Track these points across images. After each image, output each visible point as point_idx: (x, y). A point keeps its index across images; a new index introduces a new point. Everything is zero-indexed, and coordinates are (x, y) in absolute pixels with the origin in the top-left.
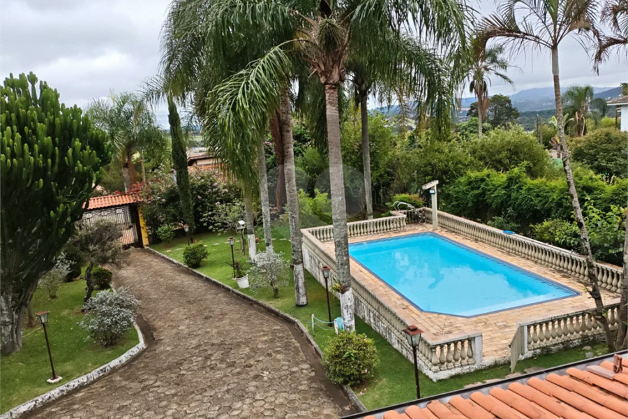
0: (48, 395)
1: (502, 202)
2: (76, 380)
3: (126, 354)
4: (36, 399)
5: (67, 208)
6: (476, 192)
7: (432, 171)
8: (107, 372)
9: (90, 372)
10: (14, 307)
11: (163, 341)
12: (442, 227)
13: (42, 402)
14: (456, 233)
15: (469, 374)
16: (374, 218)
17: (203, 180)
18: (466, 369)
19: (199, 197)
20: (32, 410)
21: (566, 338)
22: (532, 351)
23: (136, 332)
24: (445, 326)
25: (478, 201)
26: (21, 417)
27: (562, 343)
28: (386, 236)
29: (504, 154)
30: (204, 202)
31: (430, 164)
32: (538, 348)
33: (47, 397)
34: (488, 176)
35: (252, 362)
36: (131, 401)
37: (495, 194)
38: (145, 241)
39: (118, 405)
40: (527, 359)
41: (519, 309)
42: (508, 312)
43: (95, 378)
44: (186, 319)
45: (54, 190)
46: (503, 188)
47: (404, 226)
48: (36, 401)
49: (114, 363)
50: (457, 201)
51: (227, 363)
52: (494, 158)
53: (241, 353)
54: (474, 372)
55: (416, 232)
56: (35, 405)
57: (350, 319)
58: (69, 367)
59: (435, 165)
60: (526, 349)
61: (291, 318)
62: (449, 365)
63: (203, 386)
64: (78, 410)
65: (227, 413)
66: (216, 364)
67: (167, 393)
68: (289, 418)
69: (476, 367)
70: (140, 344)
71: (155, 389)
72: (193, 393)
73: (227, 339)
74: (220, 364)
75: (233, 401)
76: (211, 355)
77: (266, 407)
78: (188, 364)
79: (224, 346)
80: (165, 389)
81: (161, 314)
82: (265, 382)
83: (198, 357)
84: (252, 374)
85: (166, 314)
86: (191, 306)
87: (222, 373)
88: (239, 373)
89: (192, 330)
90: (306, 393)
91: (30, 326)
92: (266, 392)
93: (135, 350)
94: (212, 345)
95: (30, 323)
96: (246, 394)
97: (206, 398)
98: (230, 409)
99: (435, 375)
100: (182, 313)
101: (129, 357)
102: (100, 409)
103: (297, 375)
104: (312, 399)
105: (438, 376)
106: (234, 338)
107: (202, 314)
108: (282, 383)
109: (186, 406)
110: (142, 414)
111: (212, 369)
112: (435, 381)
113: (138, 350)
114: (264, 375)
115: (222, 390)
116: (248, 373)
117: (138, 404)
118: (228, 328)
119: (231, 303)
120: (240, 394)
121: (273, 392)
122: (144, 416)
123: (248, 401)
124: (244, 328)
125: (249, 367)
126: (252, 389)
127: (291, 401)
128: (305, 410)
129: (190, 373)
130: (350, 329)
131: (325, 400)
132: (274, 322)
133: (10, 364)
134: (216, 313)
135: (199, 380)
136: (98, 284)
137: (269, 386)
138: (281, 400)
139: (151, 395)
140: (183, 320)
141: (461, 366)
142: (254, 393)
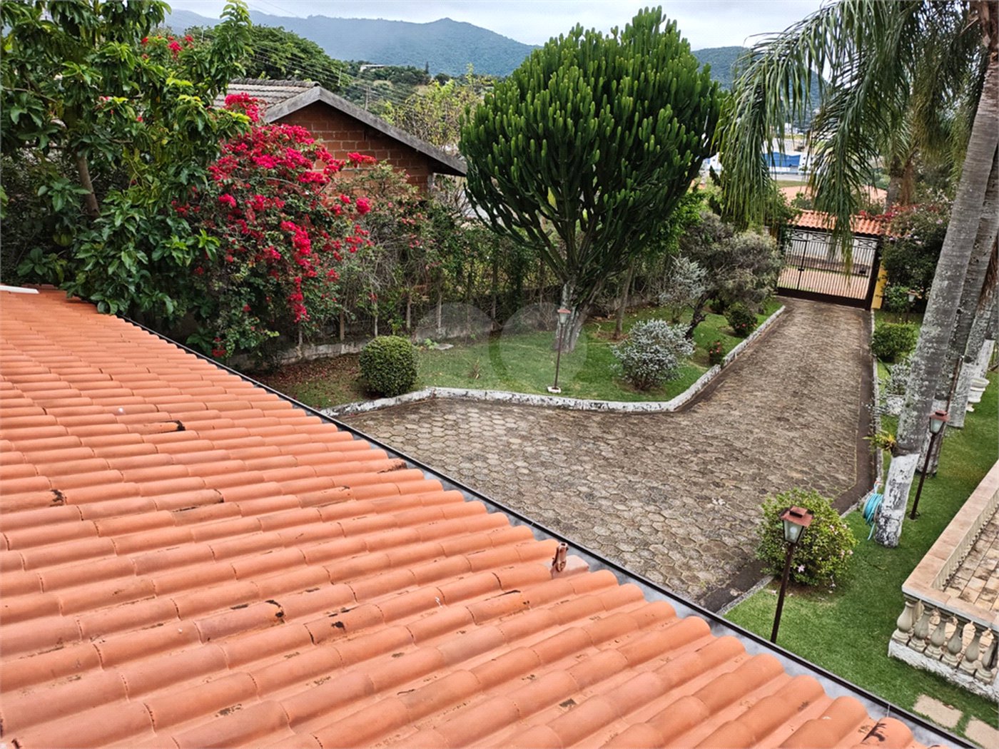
0: (527, 396)
2: (563, 399)
3: (637, 404)
4: (515, 393)
10: (575, 301)
11: (696, 414)
13: (519, 399)
15: (963, 691)
18: (963, 680)
20: (505, 401)
23: (683, 390)
26: (492, 401)
33: (525, 398)
35: (730, 484)
36: (568, 440)
38: (876, 303)
39: (554, 436)
44: (757, 407)
48: (513, 395)
49: (618, 405)
51: (706, 468)
53: (737, 469)
54: (980, 697)
56: (511, 398)
57: (893, 505)
58: (579, 386)
62: (931, 648)
63: (641, 469)
64: (528, 421)
65: (614, 502)
66: (692, 462)
67: (603, 453)
68: (654, 548)
69: (990, 693)
70: (666, 403)
71: (602, 444)
72: (623, 468)
73: (755, 450)
74: (697, 464)
75: (640, 498)
76: (707, 452)
77: (655, 525)
78: (670, 445)
79: (735, 454)
80: (610, 449)
81: (744, 388)
82: (703, 508)
83: (690, 445)
84: (705, 492)
85: (748, 392)
86: (789, 398)
87: (682, 471)
88: (695, 484)
89: (741, 420)
90: (719, 546)
91: (615, 339)
92: (684, 515)
93: (653, 406)
94: (726, 445)
95: (615, 335)
96: (662, 502)
97: (624, 480)
98: (624, 501)
99: (892, 643)
100: (765, 399)
101: (640, 410)
102: (540, 430)
103: (749, 527)
104: (714, 556)
105: (897, 649)
106: (764, 454)
107: (782, 412)
108: (716, 522)
109: (596, 473)
110: (556, 453)
111: (680, 462)
112: (889, 655)
113: (658, 409)
114: (715, 502)
115: (649, 484)
116: (703, 489)
117: (569, 445)
118: (780, 441)
119: (843, 422)
120: (658, 497)
121: (692, 520)
122: (554, 457)
123: (652, 508)
124: (797, 452)
125: (717, 485)
126: (678, 503)
127: (687, 539)
128: (685, 556)
129: (655, 453)
130: (886, 522)
131: (727, 567)
132: (852, 470)
133: (546, 359)
134: (801, 420)
135: (649, 462)
136: (734, 327)
137: (698, 514)
138: (681, 531)
139: (591, 445)
140: (752, 406)
141: (957, 667)
142: (670, 507)
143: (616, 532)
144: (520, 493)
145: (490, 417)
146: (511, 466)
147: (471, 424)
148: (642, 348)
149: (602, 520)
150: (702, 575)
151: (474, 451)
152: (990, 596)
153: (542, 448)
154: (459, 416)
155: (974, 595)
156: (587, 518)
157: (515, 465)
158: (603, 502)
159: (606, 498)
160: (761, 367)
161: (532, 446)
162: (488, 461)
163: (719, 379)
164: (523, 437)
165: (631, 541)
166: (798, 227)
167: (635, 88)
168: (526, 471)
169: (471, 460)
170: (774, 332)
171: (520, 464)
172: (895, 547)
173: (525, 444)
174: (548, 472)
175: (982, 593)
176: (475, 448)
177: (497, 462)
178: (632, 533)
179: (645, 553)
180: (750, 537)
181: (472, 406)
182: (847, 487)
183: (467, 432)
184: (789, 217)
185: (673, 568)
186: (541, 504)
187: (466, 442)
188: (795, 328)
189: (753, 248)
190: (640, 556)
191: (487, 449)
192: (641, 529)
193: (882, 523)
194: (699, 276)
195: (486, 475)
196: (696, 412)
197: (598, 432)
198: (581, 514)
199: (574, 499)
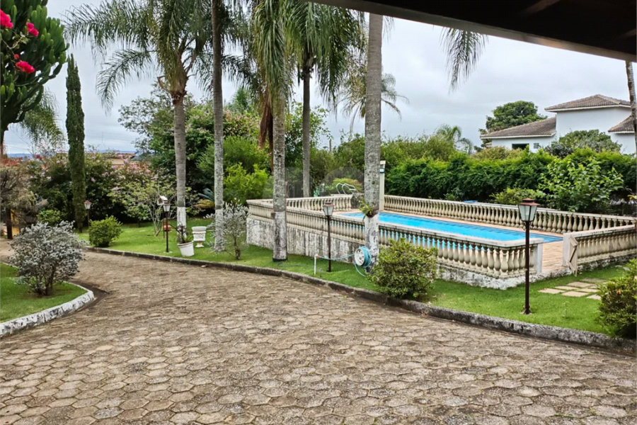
8: (60, 315)
9: (38, 312)
11: (119, 292)
17: (98, 161)
21: (599, 258)
22: (578, 267)
32: (581, 264)
38: (15, 232)
43: (47, 320)
49: (67, 306)
50: (394, 187)
54: (535, 282)
61: (275, 270)
62: (515, 272)
96: (290, 312)
158: (283, 328)
159: (274, 326)
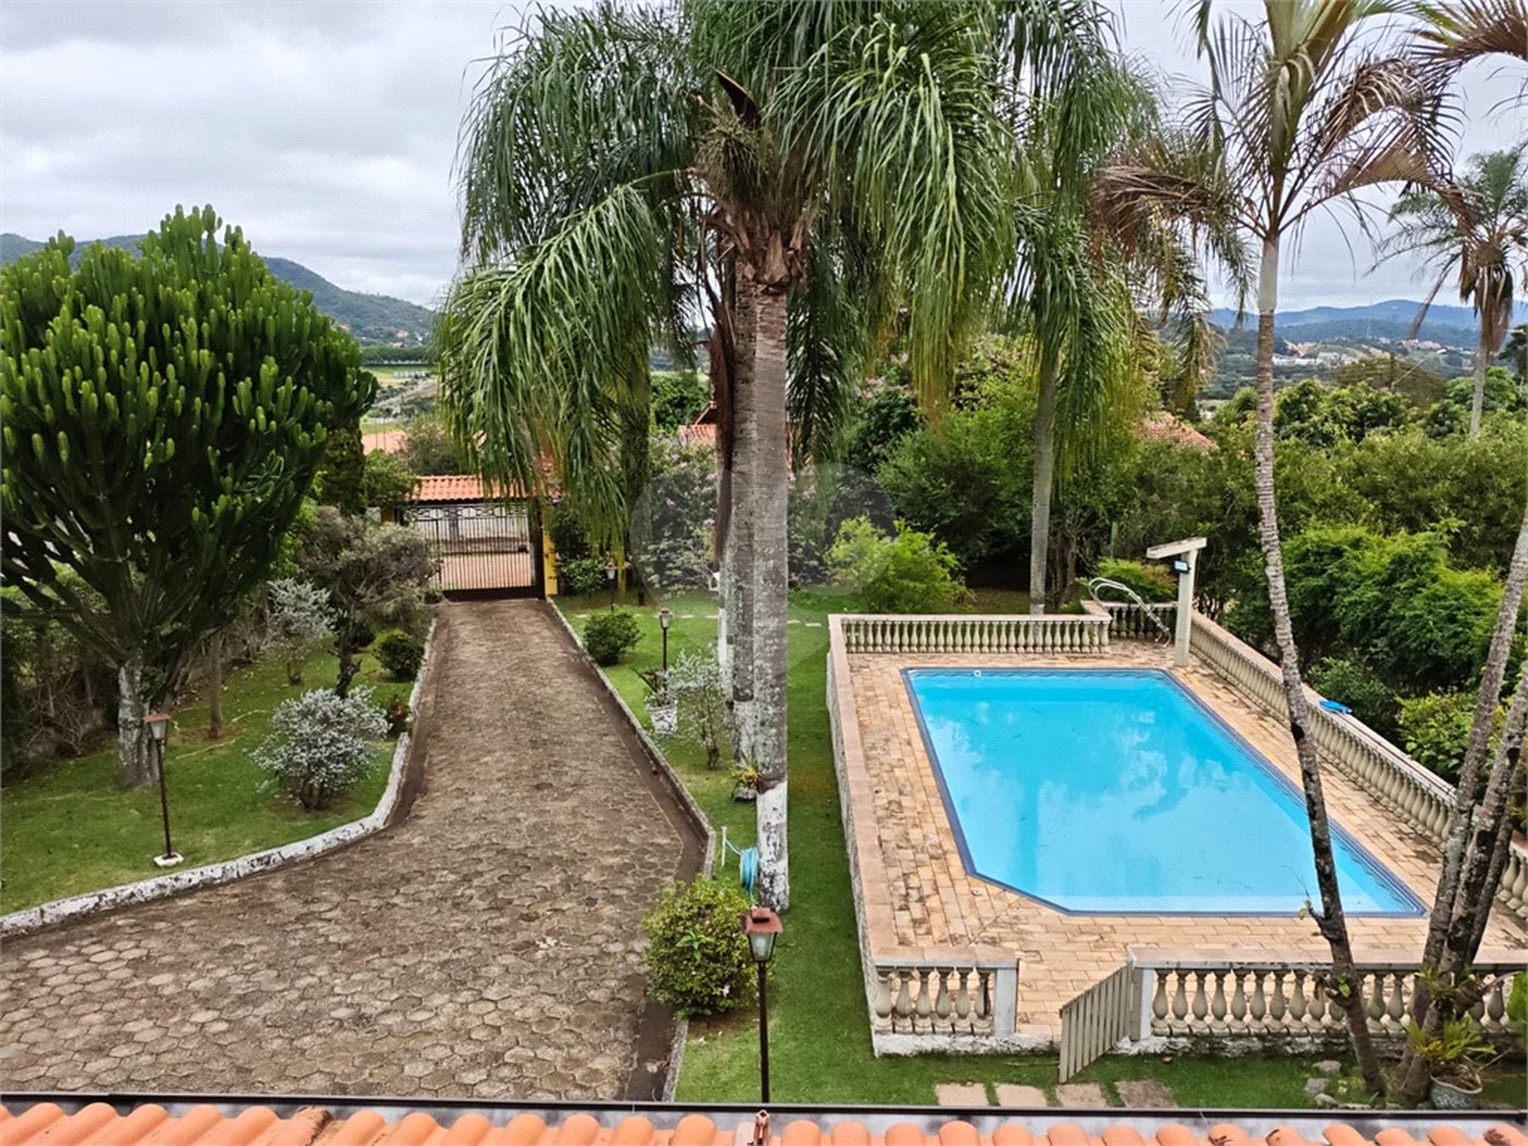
0: (130, 889)
1: (1365, 622)
2: (198, 870)
3: (328, 836)
4: (102, 892)
5: (235, 506)
6: (1313, 582)
7: (1224, 508)
8: (273, 866)
9: (234, 859)
11: (420, 822)
12: (1204, 662)
13: (114, 901)
14: (1230, 683)
15: (970, 1058)
16: (1046, 612)
17: (684, 464)
18: (963, 1044)
19: (670, 502)
20: (89, 912)
21: (1275, 1026)
22: (1164, 1039)
23: (383, 789)
24: (995, 923)
25: (1315, 606)
26: (63, 922)
27: (1261, 1037)
28: (1041, 663)
29: (1443, 486)
30: (680, 514)
31: (1222, 490)
32: (1183, 1035)
33: (127, 893)
34: (1356, 544)
35: (543, 909)
36: (257, 939)
37: (1353, 599)
38: (551, 587)
39: (228, 942)
40: (1143, 1057)
41: (1222, 921)
42: (1188, 920)
43: (241, 874)
44: (499, 780)
45: (212, 463)
46: (1377, 584)
47: (1101, 644)
48: (100, 897)
49: (296, 849)
51: (496, 899)
52: (1412, 495)
53: (538, 883)
54: (986, 1055)
55: (1126, 664)
56: (97, 904)
57: (773, 856)
58: (208, 839)
59: (1232, 496)
60: (1146, 1030)
61: (706, 825)
62: (920, 1022)
63: (407, 940)
64: (159, 933)
65: (404, 1013)
66: (471, 897)
67: (331, 939)
68: (512, 1056)
69: (994, 1044)
70: (370, 818)
71: (319, 924)
72: (379, 950)
73: (539, 845)
74: (480, 898)
75: (438, 988)
76: (481, 874)
77: (488, 1020)
78: (422, 883)
79: (519, 860)
80: (338, 928)
81: (463, 758)
82: (533, 962)
83: (452, 872)
84: (521, 937)
85: (472, 761)
86: (530, 752)
87: (469, 919)
88: (499, 929)
89: (491, 807)
90: (592, 1010)
91: (213, 735)
92: (516, 985)
93: (352, 830)
94: (498, 852)
95: (213, 730)
96: (474, 979)
97: (393, 969)
98: (418, 1004)
99: (876, 1040)
100: (502, 765)
101: (335, 843)
102: (194, 941)
103: (609, 962)
104: (595, 1027)
105: (885, 1043)
106: (554, 846)
107: (536, 776)
108: (563, 974)
109: (344, 977)
110: (254, 971)
111: (456, 905)
112: (876, 1054)
113: (362, 831)
114: (542, 945)
115: (435, 960)
116: (514, 933)
117: (264, 948)
118: (561, 819)
119: (614, 763)
120: (462, 975)
121: (529, 988)
122: (254, 978)
123: (465, 996)
124: (592, 827)
125: (529, 918)
126: (495, 971)
127: (547, 1020)
128: (559, 1048)
129: (410, 904)
130: (771, 882)
131: (620, 1035)
132: (667, 826)
133: (117, 808)
134: (566, 779)
135: (412, 924)
136: (391, 668)
137: (532, 974)
138: (529, 1012)
139: (302, 934)
140: (491, 782)
141: (954, 1032)
142: (491, 982)
143: (442, 1060)
144: (240, 1070)
145: (78, 954)
146: (188, 1029)
147: (51, 982)
148: (309, 743)
149: (407, 1050)
150: (599, 1064)
151: (94, 1031)
152: (924, 927)
153: (222, 973)
154: (13, 977)
155: (910, 933)
156: (382, 1060)
157: (196, 1024)
158: (389, 1020)
159: (387, 1012)
160: (463, 718)
161: (199, 977)
162: (136, 1038)
163: (417, 755)
164: (171, 967)
165: (473, 1062)
166: (422, 503)
167: (206, 335)
168: (223, 1026)
169: (100, 1050)
170: (445, 660)
171: (202, 1016)
172: (788, 911)
173: (184, 976)
174: (263, 1010)
175: (914, 926)
176: (91, 1025)
177: (157, 1033)
178: (467, 1050)
179: (505, 1072)
180: (619, 976)
181: (27, 948)
182: (678, 852)
183: (53, 1001)
184: (405, 490)
185: (556, 1075)
186: (291, 1072)
187: (66, 1021)
188: (468, 648)
189: (405, 548)
190: (502, 1080)
191: (118, 1017)
192: (473, 1036)
193: (767, 885)
194: (315, 603)
195: (152, 1065)
196: (418, 817)
197: (294, 907)
198: (369, 1057)
199: (340, 1037)
